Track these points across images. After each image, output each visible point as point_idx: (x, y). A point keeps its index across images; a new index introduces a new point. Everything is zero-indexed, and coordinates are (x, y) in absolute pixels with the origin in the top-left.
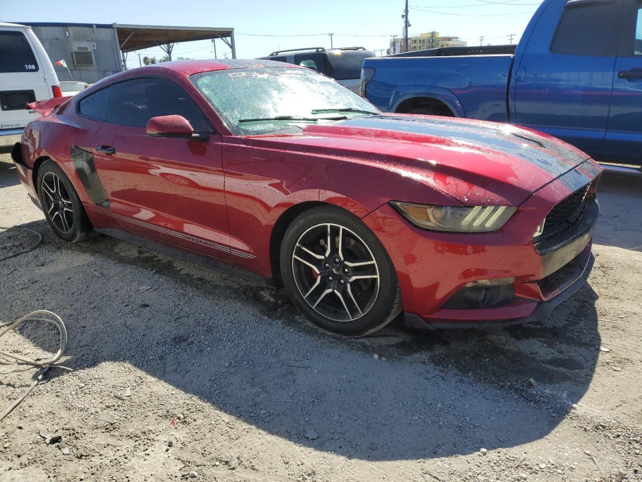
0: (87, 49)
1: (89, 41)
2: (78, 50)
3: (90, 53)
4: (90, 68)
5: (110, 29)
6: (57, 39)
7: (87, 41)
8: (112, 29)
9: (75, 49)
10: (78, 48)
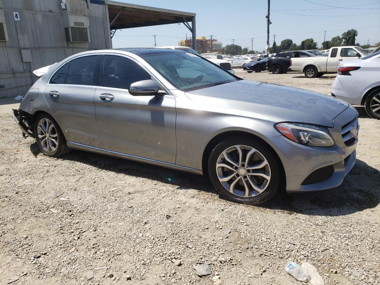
0: (83, 25)
1: (86, 16)
2: (75, 25)
3: (86, 29)
5: (102, 5)
6: (51, 11)
7: (84, 16)
8: (104, 6)
9: (72, 24)
10: (75, 22)
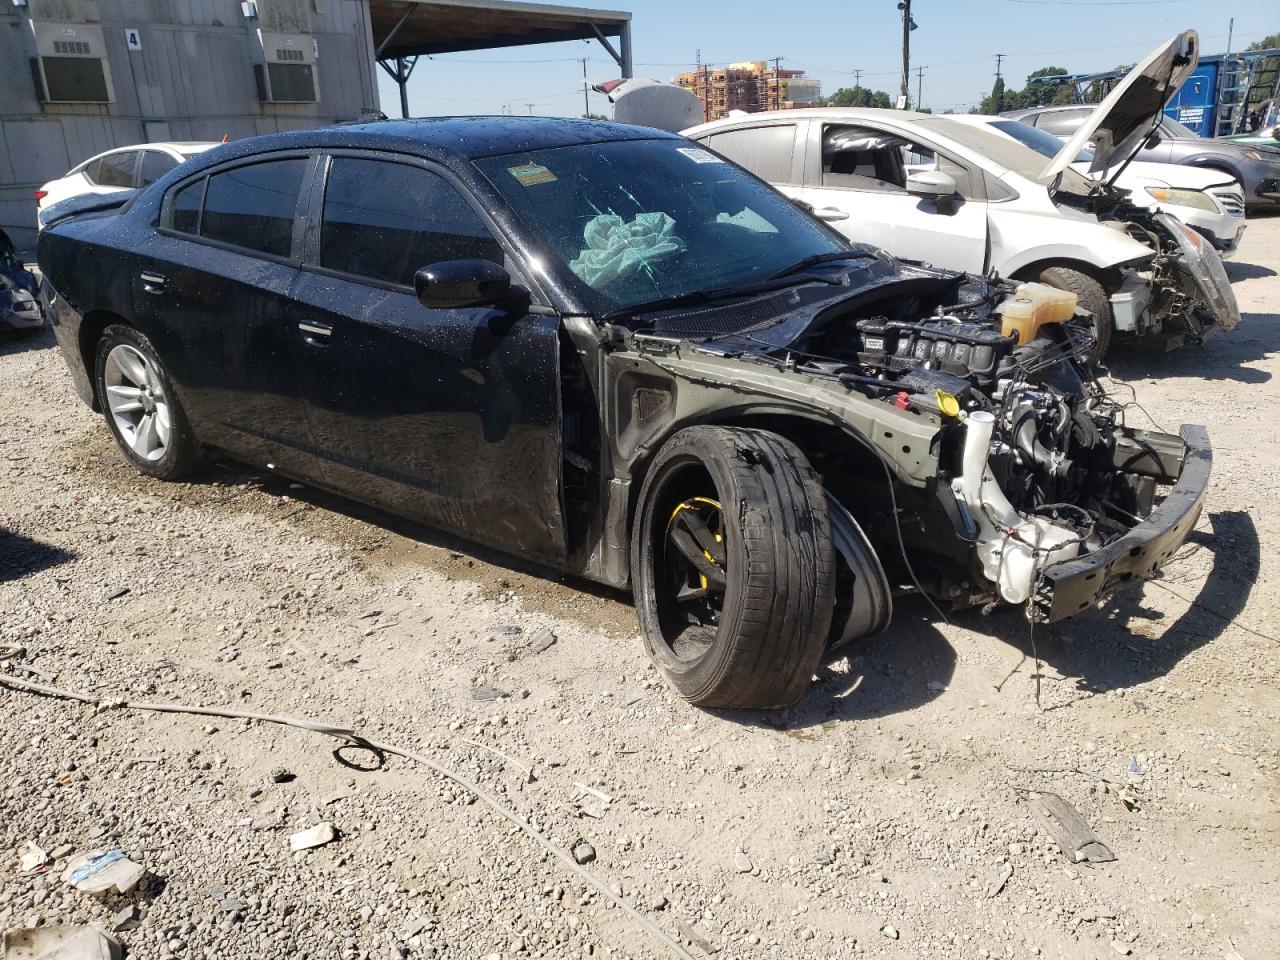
1: (307, 33)
2: (279, 57)
3: (309, 67)
4: (301, 110)
6: (218, 23)
7: (302, 33)
8: (359, 3)
10: (278, 51)
